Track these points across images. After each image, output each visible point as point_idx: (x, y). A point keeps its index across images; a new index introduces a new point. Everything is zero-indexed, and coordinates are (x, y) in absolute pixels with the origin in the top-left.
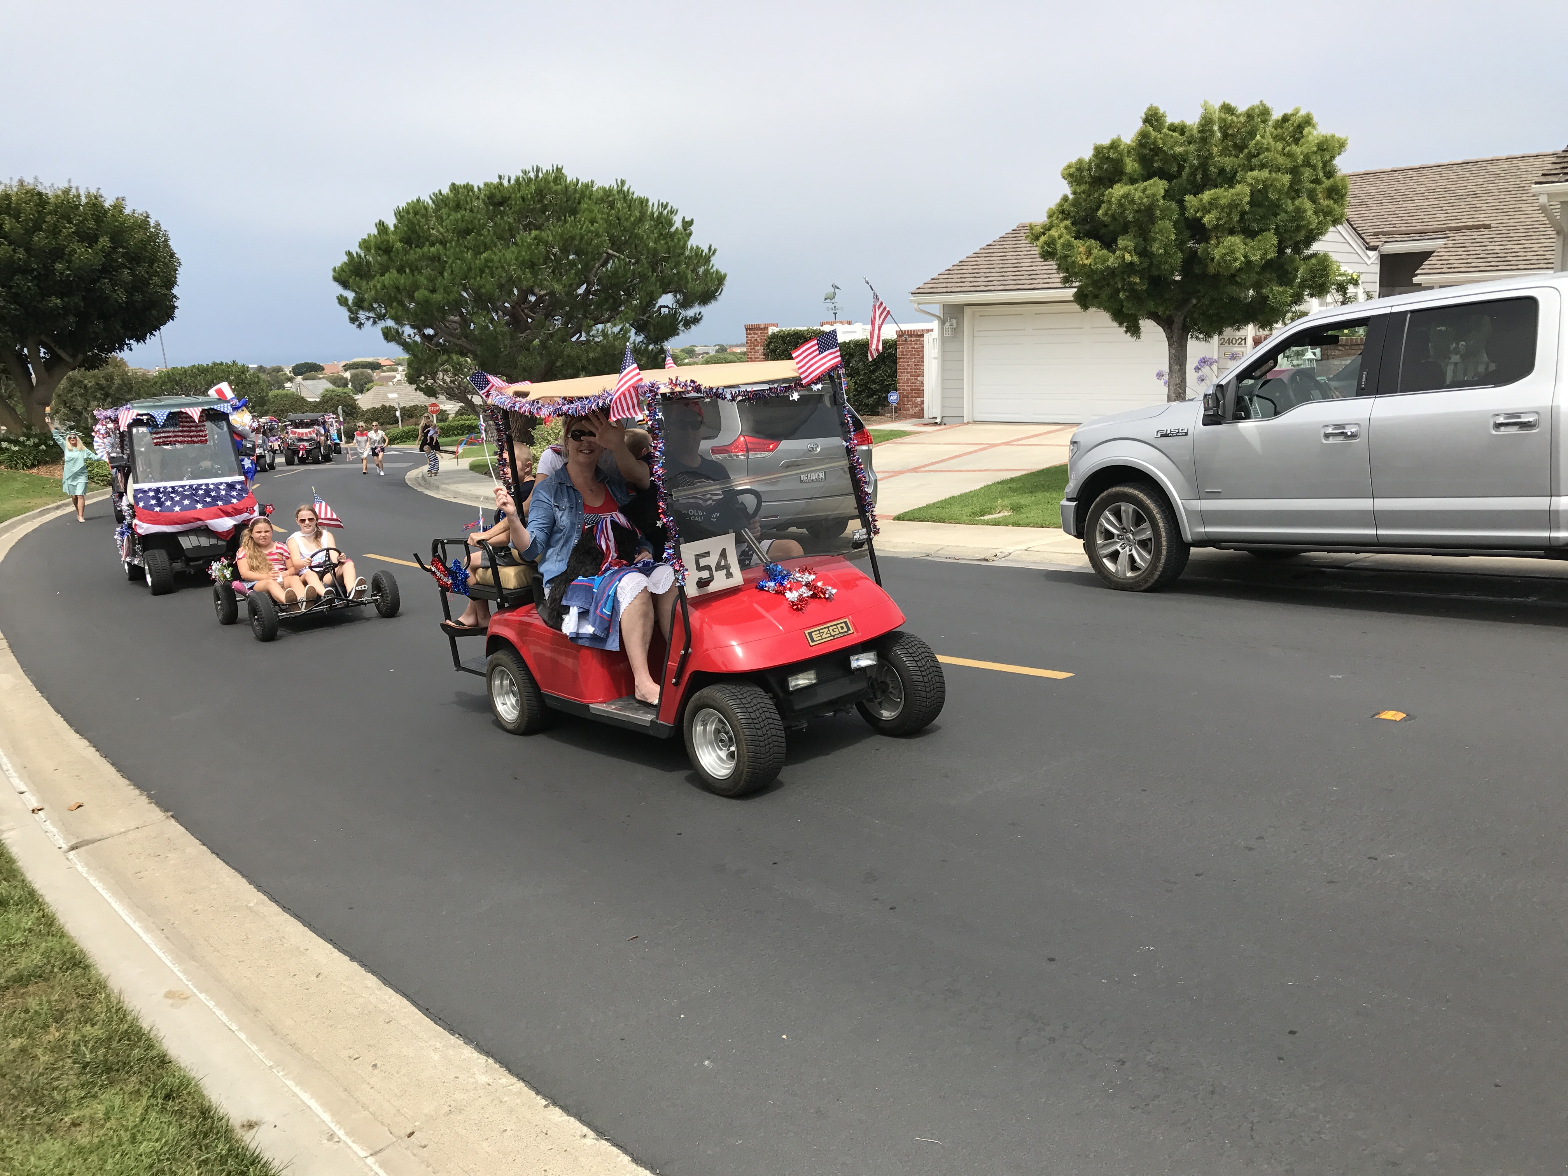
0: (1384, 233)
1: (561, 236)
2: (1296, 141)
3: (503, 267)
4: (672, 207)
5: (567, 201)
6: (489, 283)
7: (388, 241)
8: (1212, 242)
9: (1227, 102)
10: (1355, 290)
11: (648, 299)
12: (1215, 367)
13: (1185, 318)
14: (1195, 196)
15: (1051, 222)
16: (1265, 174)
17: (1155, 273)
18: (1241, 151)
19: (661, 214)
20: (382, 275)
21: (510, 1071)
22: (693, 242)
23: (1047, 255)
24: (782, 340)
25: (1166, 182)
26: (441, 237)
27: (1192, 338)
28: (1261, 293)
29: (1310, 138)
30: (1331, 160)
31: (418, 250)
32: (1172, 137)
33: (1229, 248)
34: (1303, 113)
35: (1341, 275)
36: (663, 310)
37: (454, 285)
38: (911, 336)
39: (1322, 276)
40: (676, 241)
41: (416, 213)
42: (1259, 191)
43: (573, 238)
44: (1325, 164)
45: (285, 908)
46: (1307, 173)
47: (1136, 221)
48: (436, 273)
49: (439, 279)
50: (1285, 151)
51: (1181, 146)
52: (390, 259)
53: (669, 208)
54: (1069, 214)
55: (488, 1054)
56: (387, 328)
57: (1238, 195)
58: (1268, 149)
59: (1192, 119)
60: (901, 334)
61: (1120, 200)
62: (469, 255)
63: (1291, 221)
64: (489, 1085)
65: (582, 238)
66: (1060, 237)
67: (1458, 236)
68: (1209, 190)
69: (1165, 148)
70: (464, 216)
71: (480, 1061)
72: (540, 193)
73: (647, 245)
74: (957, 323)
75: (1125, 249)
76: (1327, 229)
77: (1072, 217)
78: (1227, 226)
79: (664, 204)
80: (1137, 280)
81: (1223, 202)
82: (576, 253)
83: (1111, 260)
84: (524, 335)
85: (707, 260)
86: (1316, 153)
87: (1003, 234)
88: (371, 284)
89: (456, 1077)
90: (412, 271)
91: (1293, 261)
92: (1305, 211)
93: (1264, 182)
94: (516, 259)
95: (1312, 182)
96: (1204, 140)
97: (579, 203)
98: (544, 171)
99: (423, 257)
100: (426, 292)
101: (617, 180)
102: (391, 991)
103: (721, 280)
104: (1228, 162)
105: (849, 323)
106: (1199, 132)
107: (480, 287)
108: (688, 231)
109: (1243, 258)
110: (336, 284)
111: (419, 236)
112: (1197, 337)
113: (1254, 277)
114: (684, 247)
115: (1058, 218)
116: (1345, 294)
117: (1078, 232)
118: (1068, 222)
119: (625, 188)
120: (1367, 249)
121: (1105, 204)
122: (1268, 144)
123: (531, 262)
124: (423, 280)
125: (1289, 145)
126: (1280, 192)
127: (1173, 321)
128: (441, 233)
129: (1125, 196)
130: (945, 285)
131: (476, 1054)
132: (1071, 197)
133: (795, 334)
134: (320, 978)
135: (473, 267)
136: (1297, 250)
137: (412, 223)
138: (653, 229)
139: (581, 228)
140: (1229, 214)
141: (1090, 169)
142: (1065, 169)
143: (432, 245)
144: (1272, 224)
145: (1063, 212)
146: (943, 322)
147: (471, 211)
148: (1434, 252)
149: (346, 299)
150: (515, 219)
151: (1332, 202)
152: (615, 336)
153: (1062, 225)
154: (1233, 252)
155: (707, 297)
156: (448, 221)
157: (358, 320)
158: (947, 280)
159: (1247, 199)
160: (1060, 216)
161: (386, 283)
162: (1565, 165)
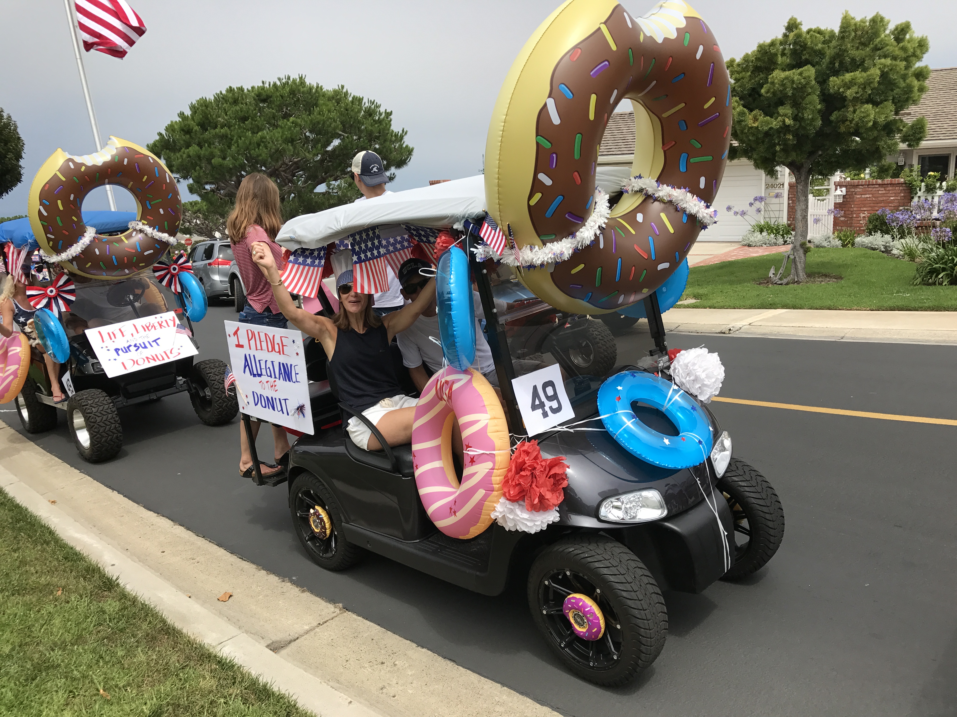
1: (311, 121)
3: (272, 142)
4: (378, 103)
5: (311, 98)
6: (263, 153)
7: (189, 125)
8: (850, 109)
13: (811, 165)
14: (836, 78)
16: (888, 61)
17: (803, 132)
18: (867, 46)
19: (370, 107)
20: (187, 147)
22: (393, 126)
25: (814, 68)
26: (226, 122)
28: (877, 145)
31: (212, 131)
33: (864, 113)
37: (239, 154)
40: (383, 125)
41: (207, 107)
42: (885, 73)
43: (318, 123)
47: (793, 95)
48: (226, 147)
49: (229, 150)
52: (192, 137)
53: (375, 103)
56: (191, 184)
57: (870, 76)
58: (889, 45)
61: (781, 81)
62: (249, 134)
65: (324, 123)
66: (735, 108)
68: (848, 73)
70: (242, 107)
72: (293, 92)
75: (785, 115)
78: (863, 97)
79: (372, 101)
80: (791, 137)
81: (859, 81)
83: (774, 123)
84: (285, 188)
85: (402, 137)
88: (178, 155)
90: (209, 146)
93: (888, 67)
94: (282, 137)
96: (842, 39)
97: (318, 99)
98: (293, 79)
99: (216, 136)
100: (220, 159)
101: (338, 86)
103: (410, 152)
104: (857, 54)
106: (839, 34)
107: (258, 155)
108: (389, 119)
109: (873, 120)
111: (210, 122)
113: (876, 134)
114: (389, 130)
119: (345, 90)
121: (767, 85)
123: (292, 139)
124: (217, 151)
126: (898, 74)
128: (227, 120)
129: (786, 78)
135: (252, 141)
137: (205, 113)
138: (367, 117)
139: (324, 116)
140: (864, 90)
143: (222, 127)
144: (891, 97)
147: (246, 104)
150: (276, 111)
152: (347, 189)
154: (868, 115)
155: (401, 163)
156: (231, 111)
159: (878, 79)
161: (191, 154)
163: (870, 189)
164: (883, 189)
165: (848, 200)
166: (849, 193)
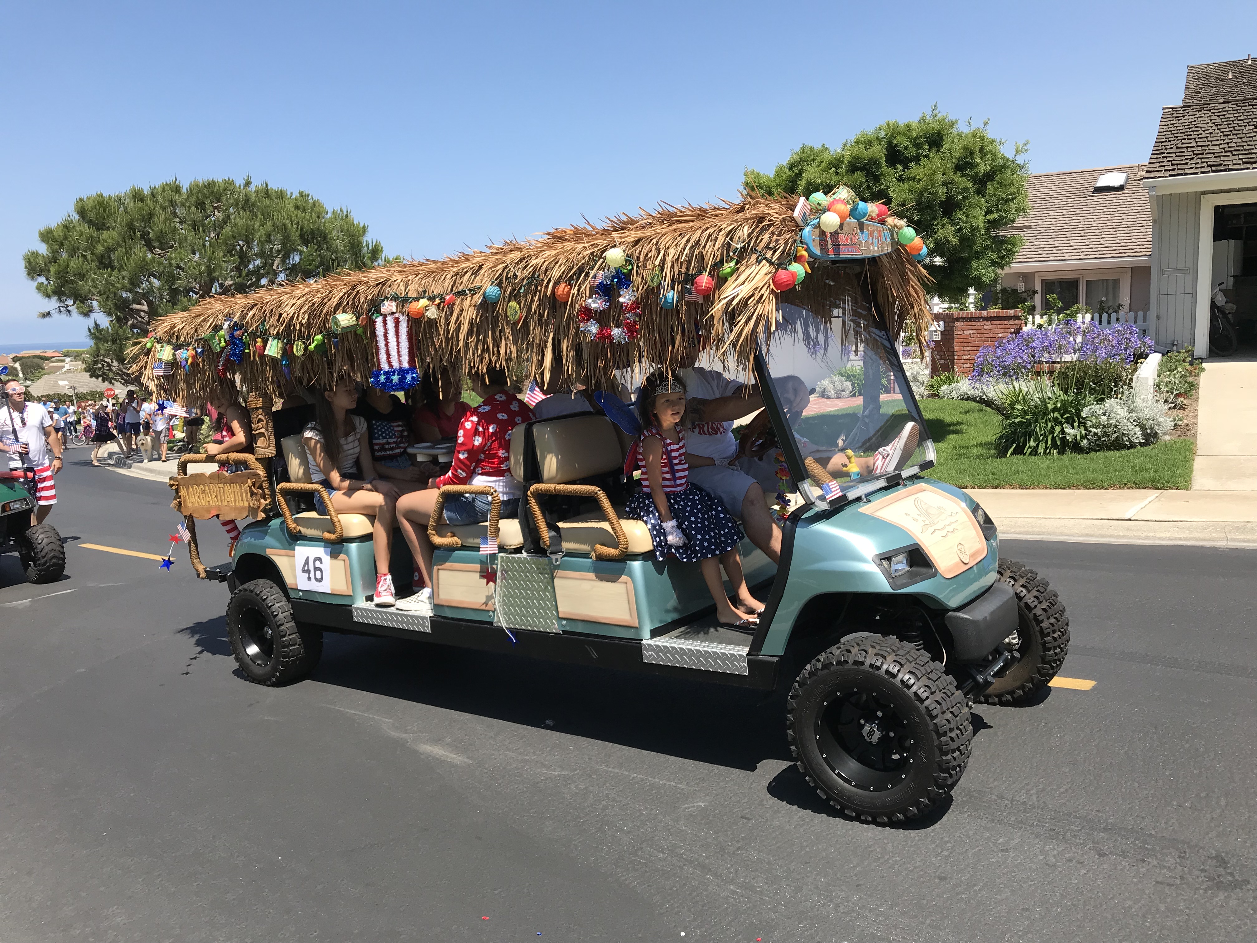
162: (1161, 164)
163: (973, 323)
164: (989, 323)
165: (948, 337)
166: (948, 328)
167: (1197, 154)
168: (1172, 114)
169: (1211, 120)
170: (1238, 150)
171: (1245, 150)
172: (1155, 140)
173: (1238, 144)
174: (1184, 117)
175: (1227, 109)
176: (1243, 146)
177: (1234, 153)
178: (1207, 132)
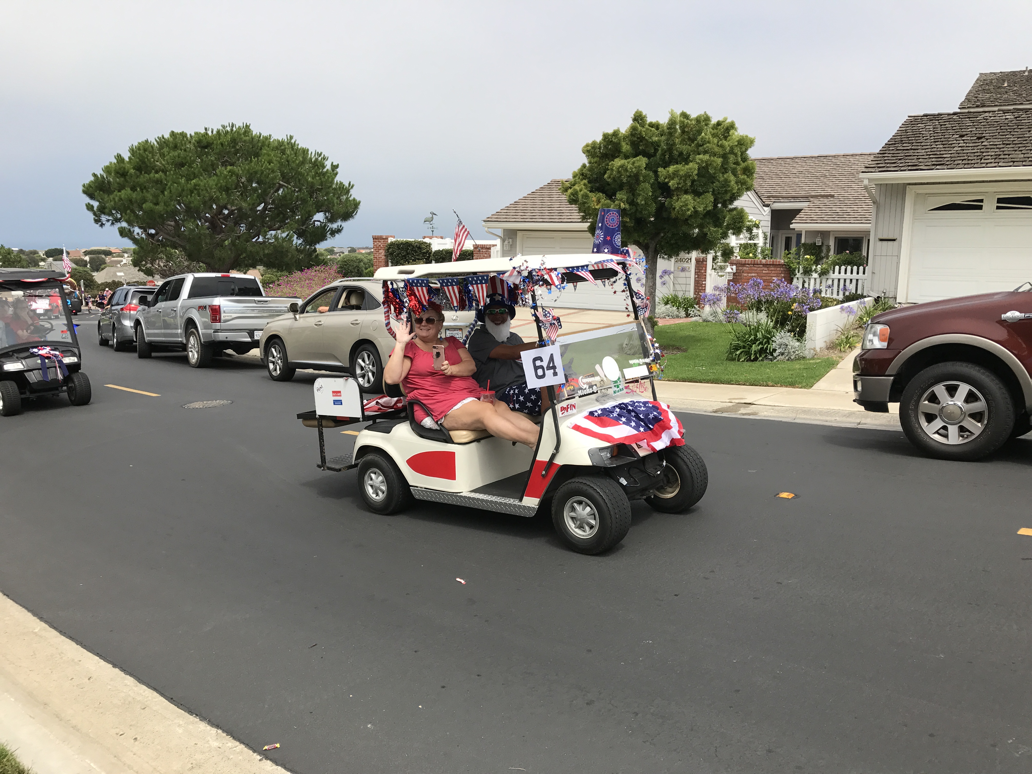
0: (773, 197)
1: (248, 170)
2: (726, 138)
3: (206, 190)
4: (324, 155)
5: (252, 147)
6: (196, 200)
7: (124, 168)
8: (674, 198)
9: (685, 111)
10: (757, 231)
11: (307, 216)
12: (672, 276)
13: (656, 245)
14: (664, 169)
15: (575, 181)
16: (706, 157)
17: (639, 215)
18: (693, 142)
19: (317, 159)
20: (119, 191)
21: (234, 738)
22: (338, 179)
23: (573, 200)
24: (397, 247)
25: (647, 159)
26: (163, 167)
27: (660, 257)
28: (703, 231)
29: (734, 137)
30: (746, 151)
31: (146, 175)
32: (651, 131)
33: (685, 202)
34: (729, 121)
35: (749, 221)
36: (316, 223)
37: (171, 200)
38: (482, 248)
39: (739, 222)
40: (326, 178)
41: (145, 150)
42: (703, 167)
43: (256, 173)
44: (743, 153)
45: (62, 632)
46: (732, 158)
47: (628, 182)
48: (159, 192)
49: (161, 196)
50: (719, 144)
51: (656, 137)
52: (126, 181)
53: (322, 156)
54: (586, 176)
55: (218, 727)
56: (122, 227)
57: (690, 169)
58: (709, 142)
59: (663, 120)
60: (476, 247)
61: (619, 169)
62: (183, 181)
63: (722, 187)
64: (219, 748)
65: (262, 173)
66: (581, 191)
67: (816, 201)
68: (673, 165)
69: (647, 138)
70: (180, 153)
71: (211, 732)
72: (234, 141)
73: (307, 180)
74: (513, 241)
75: (621, 200)
76: (743, 193)
77: (588, 178)
78: (683, 188)
79: (319, 153)
80: (628, 220)
81: (681, 173)
82: (257, 183)
83: (612, 206)
84: (220, 236)
85: (348, 191)
86: (737, 146)
87: (542, 186)
88: (111, 197)
89: (195, 744)
90: (142, 190)
91: (723, 212)
92: (730, 182)
93: (706, 162)
94: (216, 185)
95: (734, 164)
96: (670, 134)
97: (261, 149)
98: (237, 127)
99: (150, 180)
100: (151, 205)
101: (287, 136)
102: (144, 687)
103: (356, 205)
104: (685, 148)
105: (442, 238)
106: (668, 129)
107: (190, 202)
108: (335, 172)
109: (692, 209)
110: (85, 196)
111: (147, 166)
112: (663, 258)
113: (699, 221)
114: (332, 182)
115: (579, 178)
116: (751, 233)
117: (592, 187)
118: (586, 181)
119: (293, 141)
120: (764, 206)
121: (609, 171)
122: (709, 138)
123: (227, 187)
124: (149, 196)
125: (721, 140)
126: (715, 168)
127: (649, 247)
128: (163, 165)
129: (622, 166)
130: (505, 217)
131: (209, 728)
132: (588, 165)
133: (406, 243)
134: (91, 680)
135: (185, 188)
136: (725, 205)
137: (142, 157)
138: (311, 169)
139: (262, 166)
140: (685, 181)
141: (600, 148)
142: (584, 147)
143: (157, 172)
144: (711, 189)
145: (582, 174)
146: (503, 241)
147: (185, 150)
148: (802, 210)
149: (92, 207)
150: (216, 158)
151: (746, 176)
152: (284, 239)
153: (582, 183)
154: (687, 205)
155: (347, 215)
156: (168, 157)
157: (100, 222)
158: (506, 214)
159: (696, 172)
160: (581, 177)
161: (123, 196)
162: (879, 162)
163: (756, 269)
164: (766, 269)
165: (738, 277)
166: (738, 271)
167: (906, 156)
168: (911, 122)
169: (934, 128)
170: (936, 154)
171: (940, 154)
172: (886, 142)
173: (938, 150)
174: (918, 124)
175: (951, 120)
176: (941, 151)
177: (931, 156)
178: (925, 138)
